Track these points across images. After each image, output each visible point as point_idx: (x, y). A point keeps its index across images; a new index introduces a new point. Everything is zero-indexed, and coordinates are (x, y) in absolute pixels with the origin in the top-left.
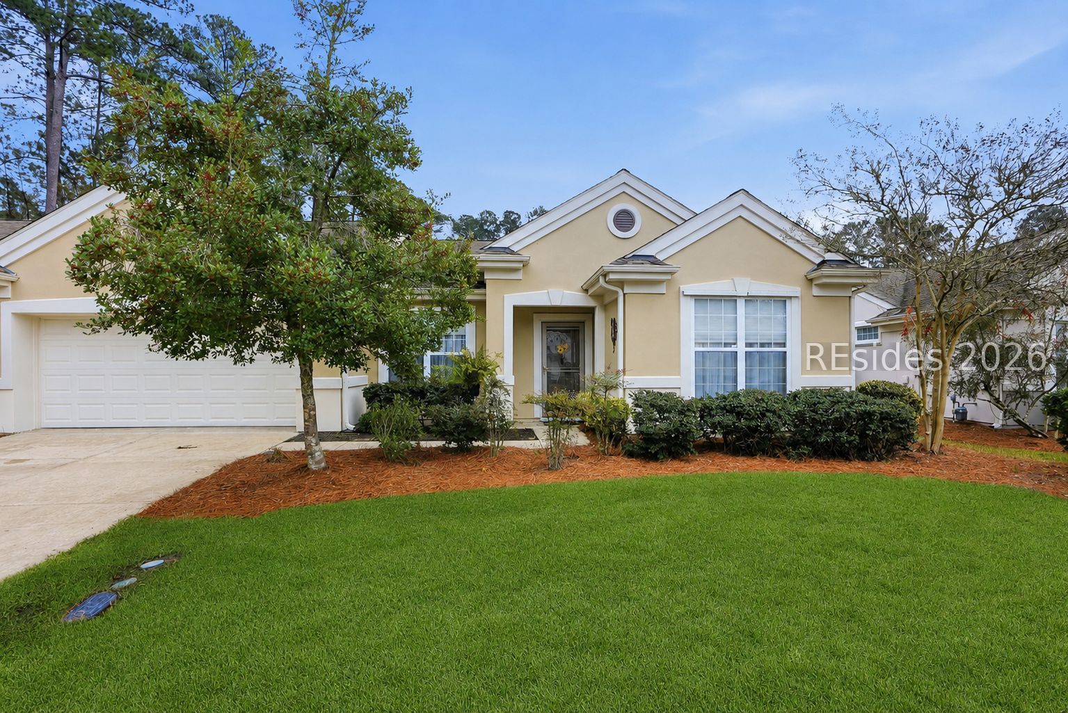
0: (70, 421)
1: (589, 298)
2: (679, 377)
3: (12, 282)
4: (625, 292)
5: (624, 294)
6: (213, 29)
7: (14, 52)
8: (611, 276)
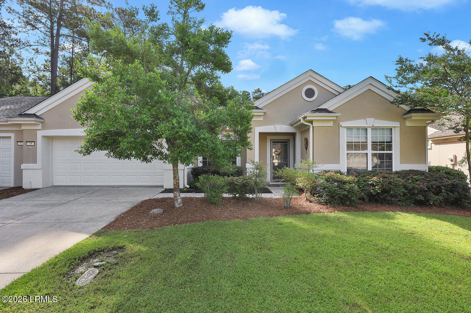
0: (65, 183)
1: (293, 128)
2: (339, 165)
3: (42, 122)
4: (313, 126)
5: (313, 127)
6: (119, 14)
7: (37, 26)
8: (308, 118)
